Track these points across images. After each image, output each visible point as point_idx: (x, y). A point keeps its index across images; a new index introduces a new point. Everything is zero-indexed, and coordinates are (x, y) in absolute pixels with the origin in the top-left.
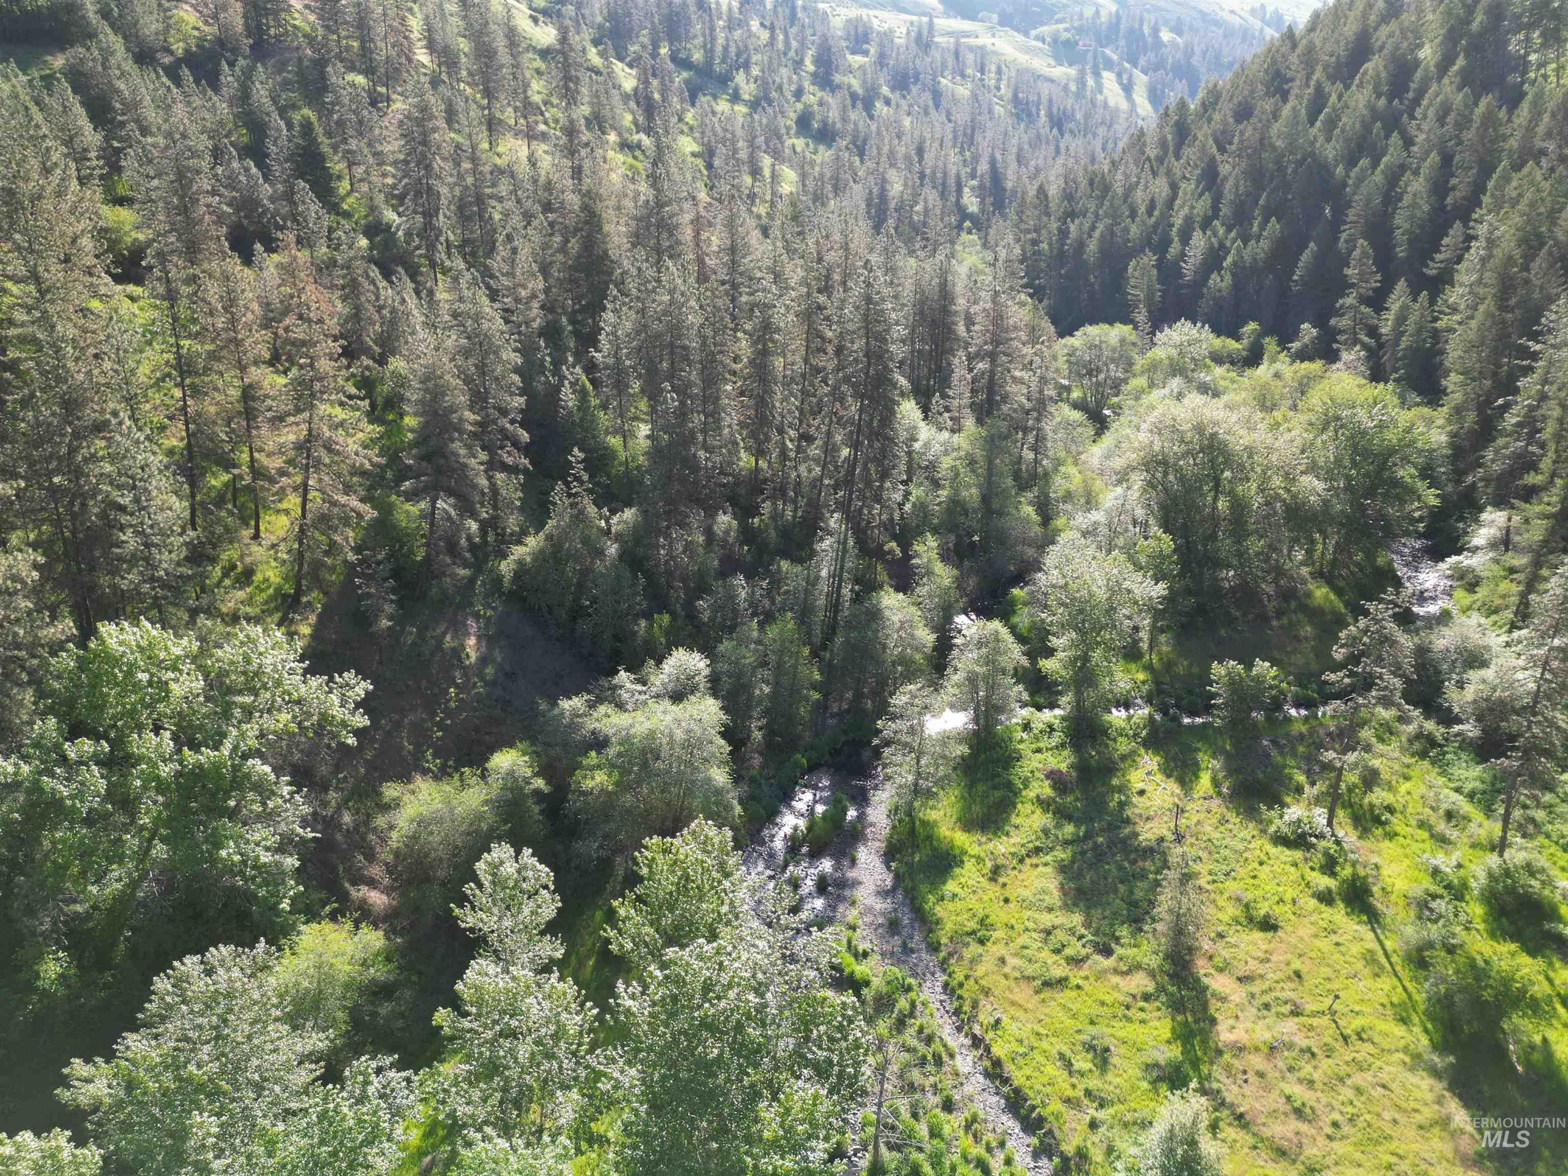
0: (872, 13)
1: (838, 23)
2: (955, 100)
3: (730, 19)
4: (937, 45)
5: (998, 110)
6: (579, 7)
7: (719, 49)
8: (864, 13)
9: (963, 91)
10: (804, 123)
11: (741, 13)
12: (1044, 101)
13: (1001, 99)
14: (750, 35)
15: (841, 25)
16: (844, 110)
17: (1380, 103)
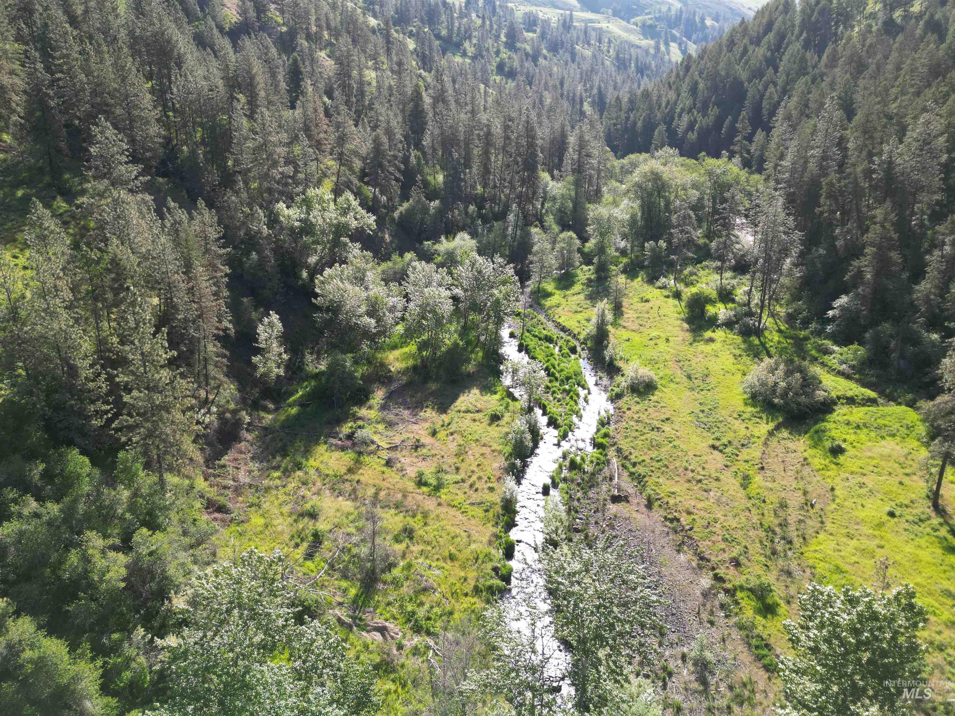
0: (538, 9)
1: (519, 15)
2: (584, 58)
3: (461, 12)
4: (575, 27)
5: (608, 63)
6: (381, 6)
7: (456, 29)
8: (533, 9)
9: (588, 53)
10: (500, 68)
11: (466, 9)
12: (634, 57)
13: (610, 57)
14: (472, 21)
15: (521, 16)
16: (522, 61)
17: (769, 54)
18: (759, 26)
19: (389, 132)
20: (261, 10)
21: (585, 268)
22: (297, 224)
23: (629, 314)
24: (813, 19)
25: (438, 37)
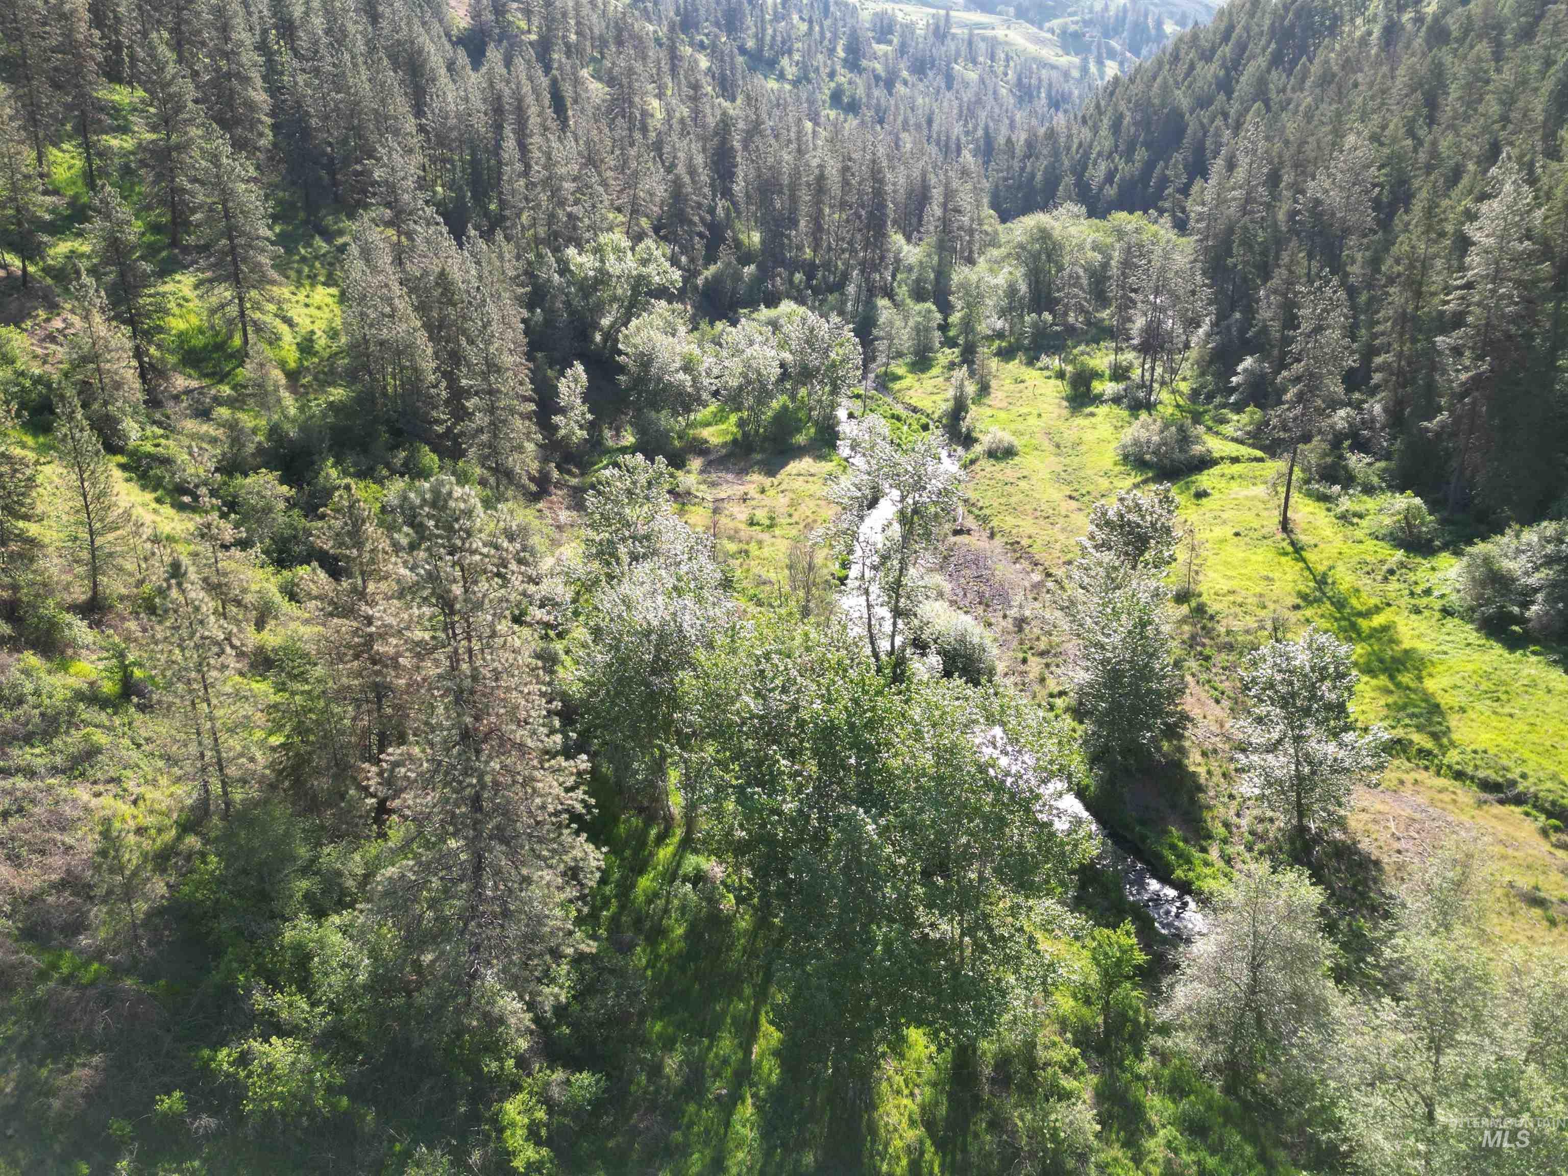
0: (897, 6)
1: (865, 16)
2: (966, 85)
3: (775, 12)
4: (954, 37)
5: (1004, 91)
6: (656, 4)
7: (768, 38)
8: (889, 7)
9: (972, 76)
10: (836, 98)
11: (784, 7)
12: (1045, 83)
13: (1007, 83)
14: (793, 26)
15: (869, 18)
16: (869, 88)
17: (1222, 73)
18: (1215, 33)
19: (692, 171)
20: (499, 11)
21: (947, 350)
22: (591, 273)
23: (997, 395)
24: (1286, 23)
25: (742, 50)
